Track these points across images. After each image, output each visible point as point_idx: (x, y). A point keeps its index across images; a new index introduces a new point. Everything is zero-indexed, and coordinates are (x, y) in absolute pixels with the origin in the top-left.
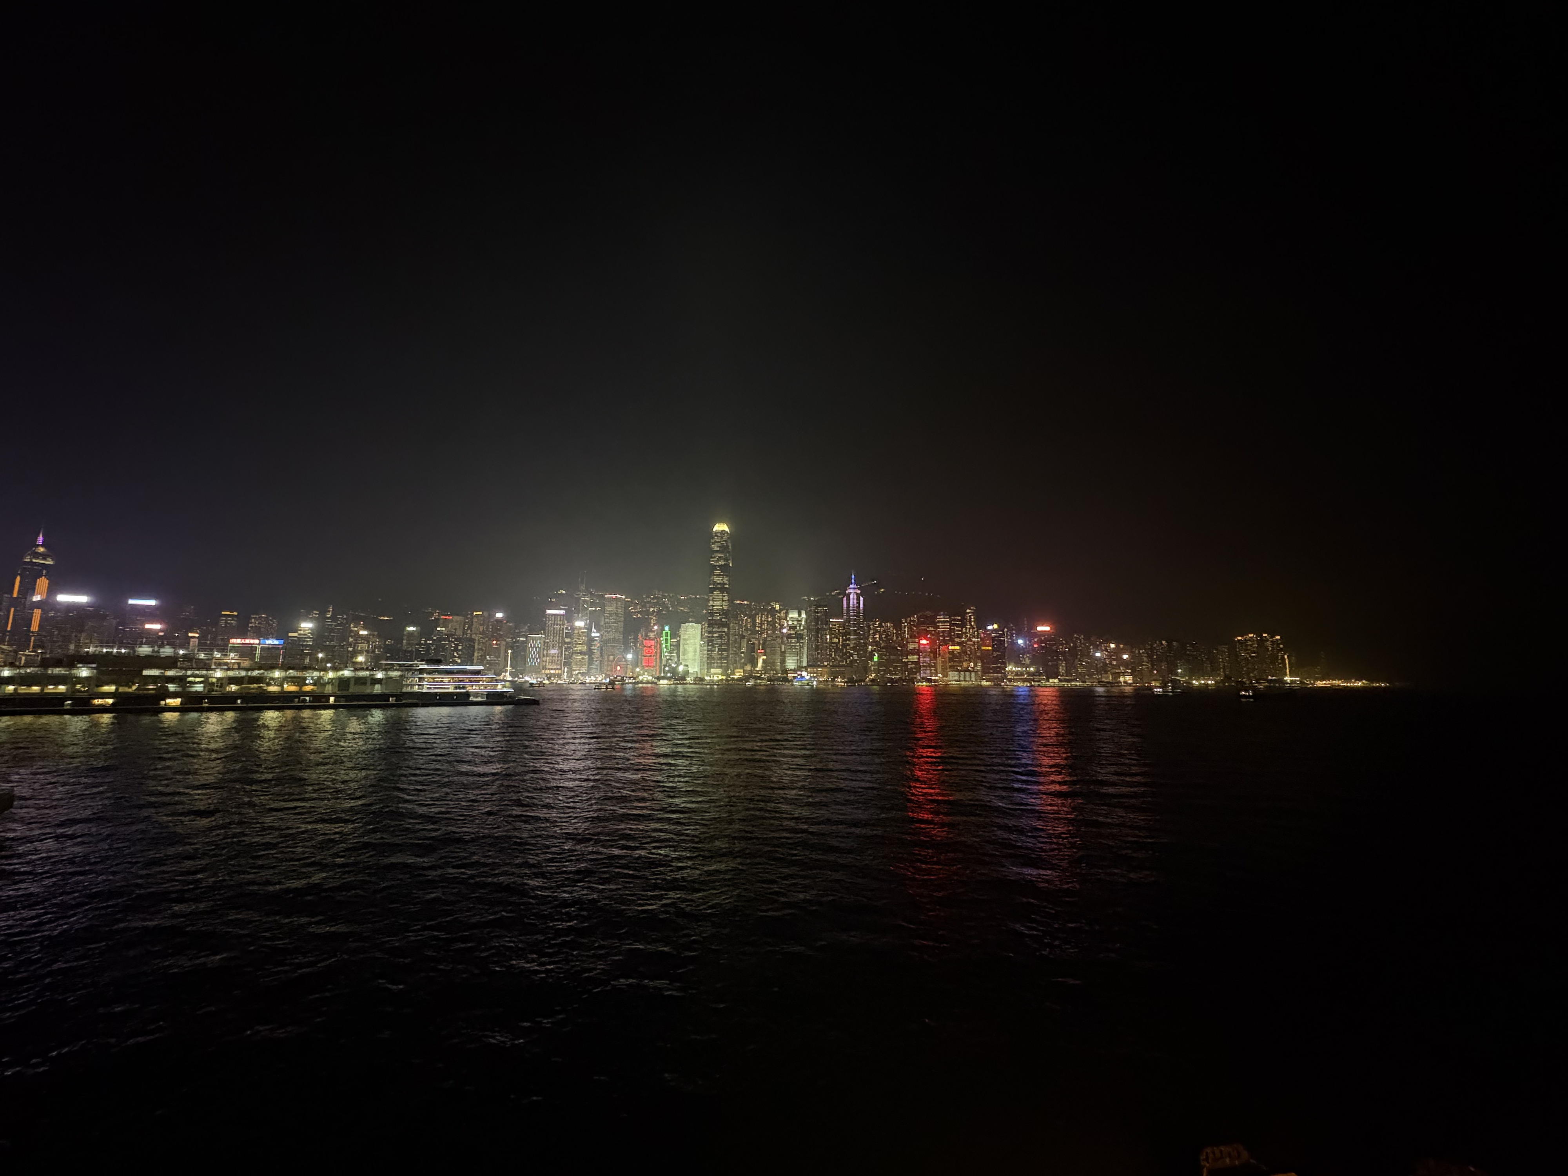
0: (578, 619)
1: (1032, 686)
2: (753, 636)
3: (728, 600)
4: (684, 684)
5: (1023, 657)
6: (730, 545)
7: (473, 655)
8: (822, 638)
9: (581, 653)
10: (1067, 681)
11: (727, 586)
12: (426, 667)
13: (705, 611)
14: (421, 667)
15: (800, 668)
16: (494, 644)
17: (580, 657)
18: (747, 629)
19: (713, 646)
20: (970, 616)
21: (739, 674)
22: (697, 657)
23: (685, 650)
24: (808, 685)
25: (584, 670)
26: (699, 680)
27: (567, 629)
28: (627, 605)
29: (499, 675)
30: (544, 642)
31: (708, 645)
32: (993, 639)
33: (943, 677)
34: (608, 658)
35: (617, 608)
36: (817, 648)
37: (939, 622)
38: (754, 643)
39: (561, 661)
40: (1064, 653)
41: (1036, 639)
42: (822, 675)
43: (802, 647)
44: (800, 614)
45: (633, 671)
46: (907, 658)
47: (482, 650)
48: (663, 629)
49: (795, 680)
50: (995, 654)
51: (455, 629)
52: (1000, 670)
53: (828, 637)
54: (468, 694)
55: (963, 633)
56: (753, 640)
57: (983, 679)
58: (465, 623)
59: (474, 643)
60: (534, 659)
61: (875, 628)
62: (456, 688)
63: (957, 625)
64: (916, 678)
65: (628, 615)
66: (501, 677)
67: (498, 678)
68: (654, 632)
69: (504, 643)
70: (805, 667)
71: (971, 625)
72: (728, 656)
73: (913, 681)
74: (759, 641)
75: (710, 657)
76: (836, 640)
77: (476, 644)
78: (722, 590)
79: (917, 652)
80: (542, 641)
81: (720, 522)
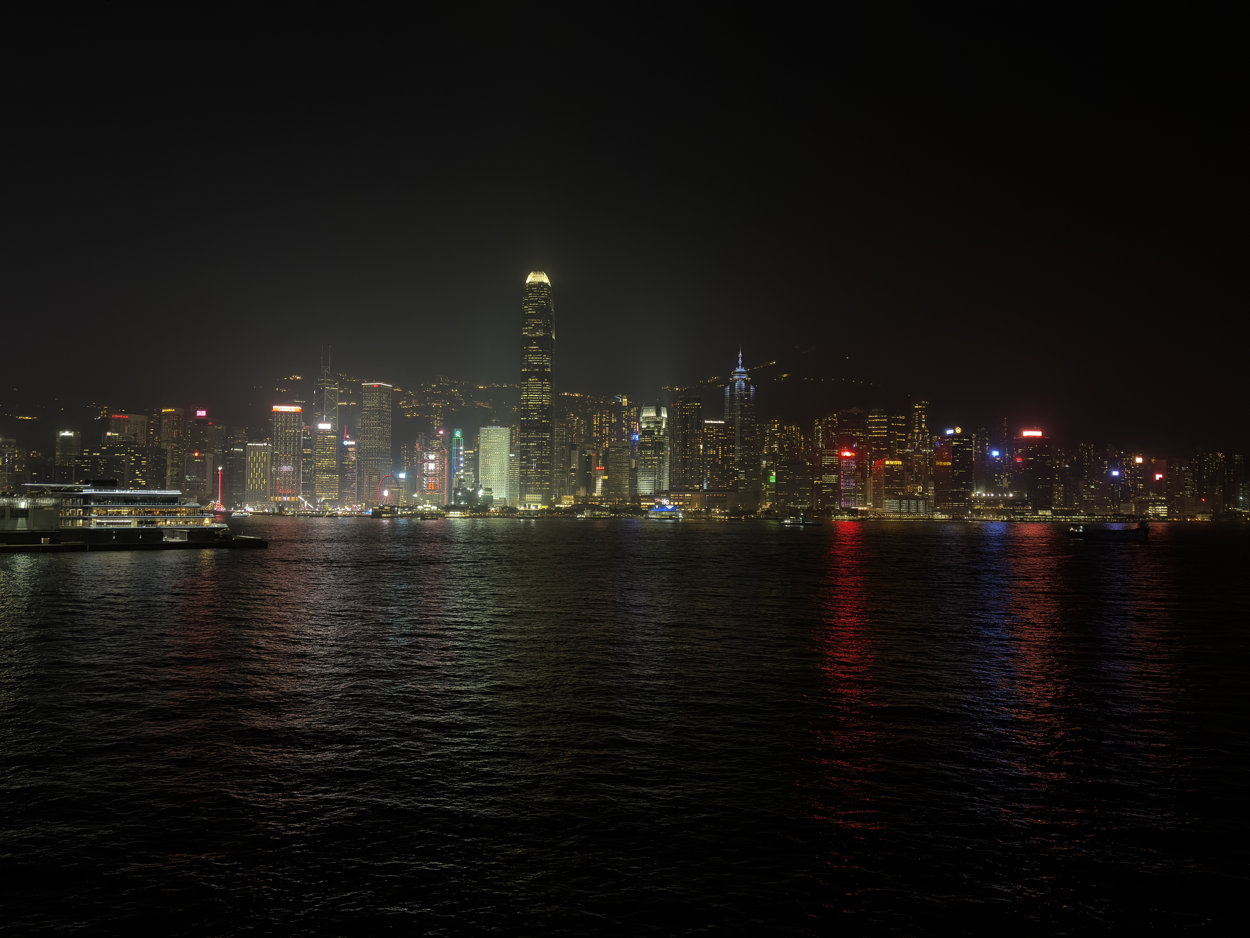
0: (322, 421)
1: (1012, 521)
2: (588, 446)
3: (551, 391)
4: (485, 517)
5: (999, 477)
6: (552, 306)
7: (165, 474)
8: (691, 449)
9: (328, 471)
10: (1063, 513)
11: (549, 370)
12: (92, 491)
13: (515, 409)
14: (85, 492)
15: (658, 493)
16: (196, 458)
17: (326, 477)
18: (579, 436)
19: (528, 460)
20: (920, 415)
21: (567, 502)
22: (505, 477)
23: (486, 465)
24: (671, 518)
25: (334, 495)
26: (508, 511)
27: (305, 434)
28: (395, 397)
29: (207, 503)
30: (272, 454)
31: (522, 460)
32: (955, 449)
33: (875, 507)
34: (370, 478)
35: (380, 403)
36: (685, 463)
37: (871, 424)
38: (590, 457)
39: (298, 483)
40: (1061, 471)
41: (1020, 450)
42: (691, 502)
43: (661, 462)
44: (658, 413)
45: (409, 497)
46: (821, 479)
47: (178, 466)
48: (452, 435)
49: (652, 511)
50: (957, 472)
51: (135, 435)
52: (962, 497)
53: (701, 447)
54: (159, 533)
55: (908, 441)
56: (589, 452)
57: (937, 511)
58: (149, 426)
59: (166, 455)
60: (257, 480)
61: (772, 434)
62: (140, 523)
63: (900, 429)
64: (833, 508)
65: (397, 414)
66: (209, 507)
67: (203, 508)
68: (438, 439)
69: (210, 455)
70: (665, 492)
71: (920, 428)
72: (552, 474)
73: (829, 512)
74: (598, 454)
75: (524, 478)
76: (712, 452)
77: (169, 455)
78: (542, 376)
79: (834, 469)
80: (269, 453)
81: (538, 269)
